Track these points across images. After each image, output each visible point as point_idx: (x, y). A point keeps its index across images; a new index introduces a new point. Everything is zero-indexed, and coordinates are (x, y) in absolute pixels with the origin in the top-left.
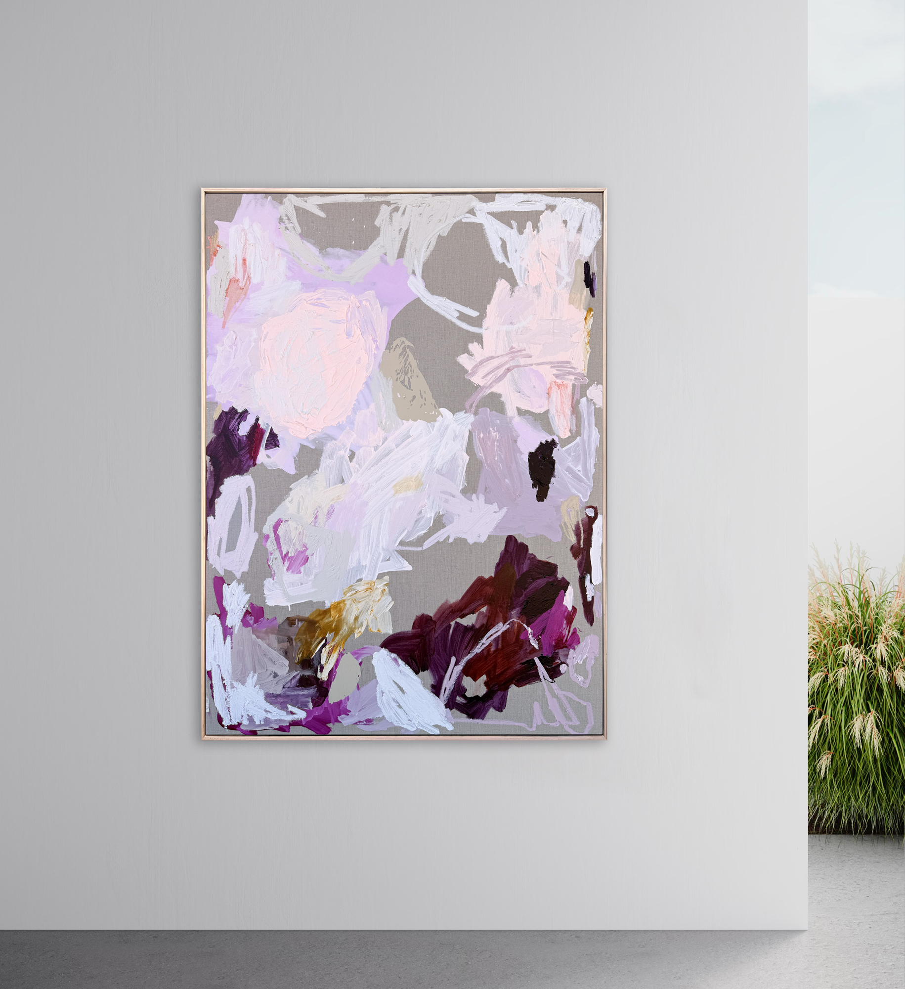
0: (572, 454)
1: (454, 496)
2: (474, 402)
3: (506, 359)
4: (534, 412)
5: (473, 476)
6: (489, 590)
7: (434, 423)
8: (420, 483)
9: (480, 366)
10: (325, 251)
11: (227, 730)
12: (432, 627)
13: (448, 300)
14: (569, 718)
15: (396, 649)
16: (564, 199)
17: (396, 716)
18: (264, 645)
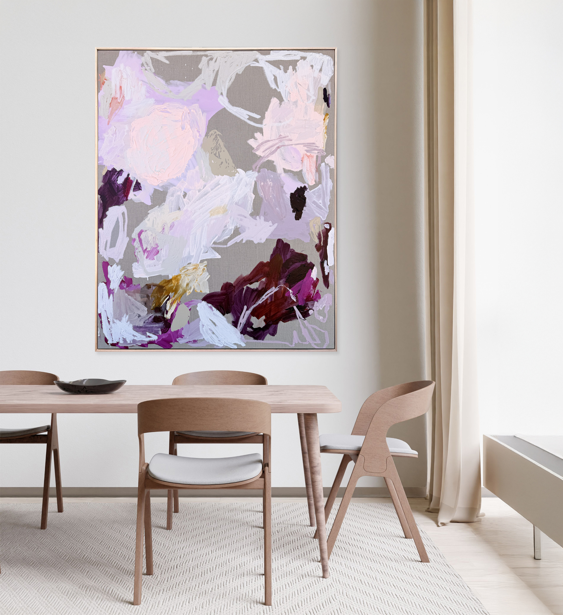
0: (316, 194)
1: (246, 217)
2: (258, 165)
3: (277, 141)
4: (293, 171)
5: (257, 206)
6: (267, 269)
7: (234, 177)
8: (225, 210)
9: (261, 146)
10: (169, 82)
11: (111, 346)
12: (233, 289)
13: (242, 109)
14: (314, 340)
15: (211, 301)
16: (311, 53)
17: (211, 338)
18: (132, 299)
